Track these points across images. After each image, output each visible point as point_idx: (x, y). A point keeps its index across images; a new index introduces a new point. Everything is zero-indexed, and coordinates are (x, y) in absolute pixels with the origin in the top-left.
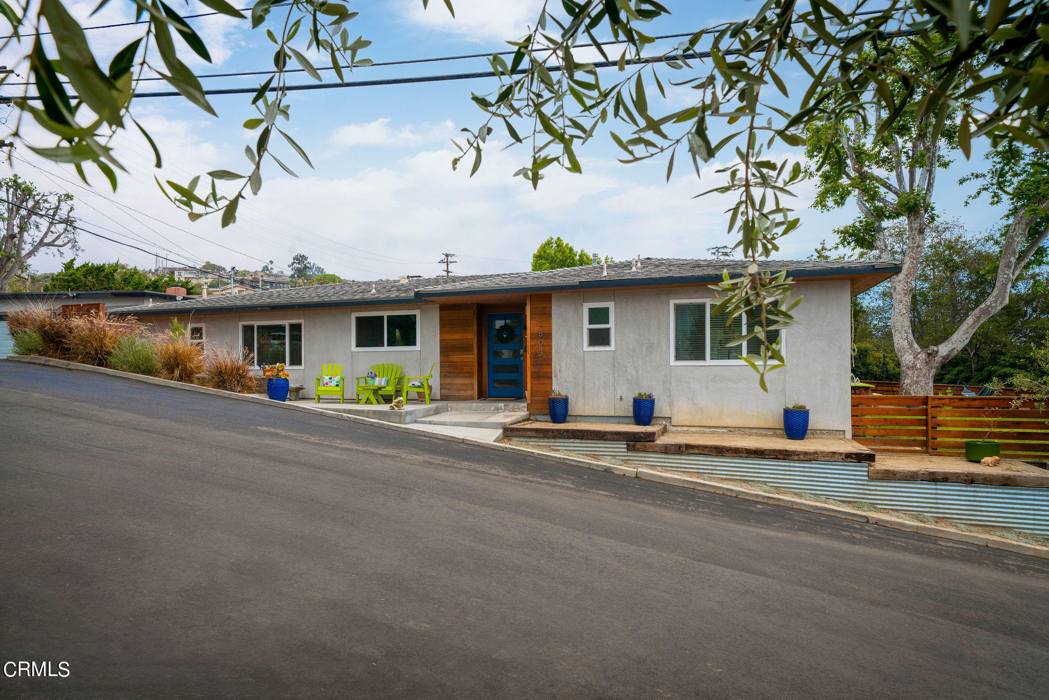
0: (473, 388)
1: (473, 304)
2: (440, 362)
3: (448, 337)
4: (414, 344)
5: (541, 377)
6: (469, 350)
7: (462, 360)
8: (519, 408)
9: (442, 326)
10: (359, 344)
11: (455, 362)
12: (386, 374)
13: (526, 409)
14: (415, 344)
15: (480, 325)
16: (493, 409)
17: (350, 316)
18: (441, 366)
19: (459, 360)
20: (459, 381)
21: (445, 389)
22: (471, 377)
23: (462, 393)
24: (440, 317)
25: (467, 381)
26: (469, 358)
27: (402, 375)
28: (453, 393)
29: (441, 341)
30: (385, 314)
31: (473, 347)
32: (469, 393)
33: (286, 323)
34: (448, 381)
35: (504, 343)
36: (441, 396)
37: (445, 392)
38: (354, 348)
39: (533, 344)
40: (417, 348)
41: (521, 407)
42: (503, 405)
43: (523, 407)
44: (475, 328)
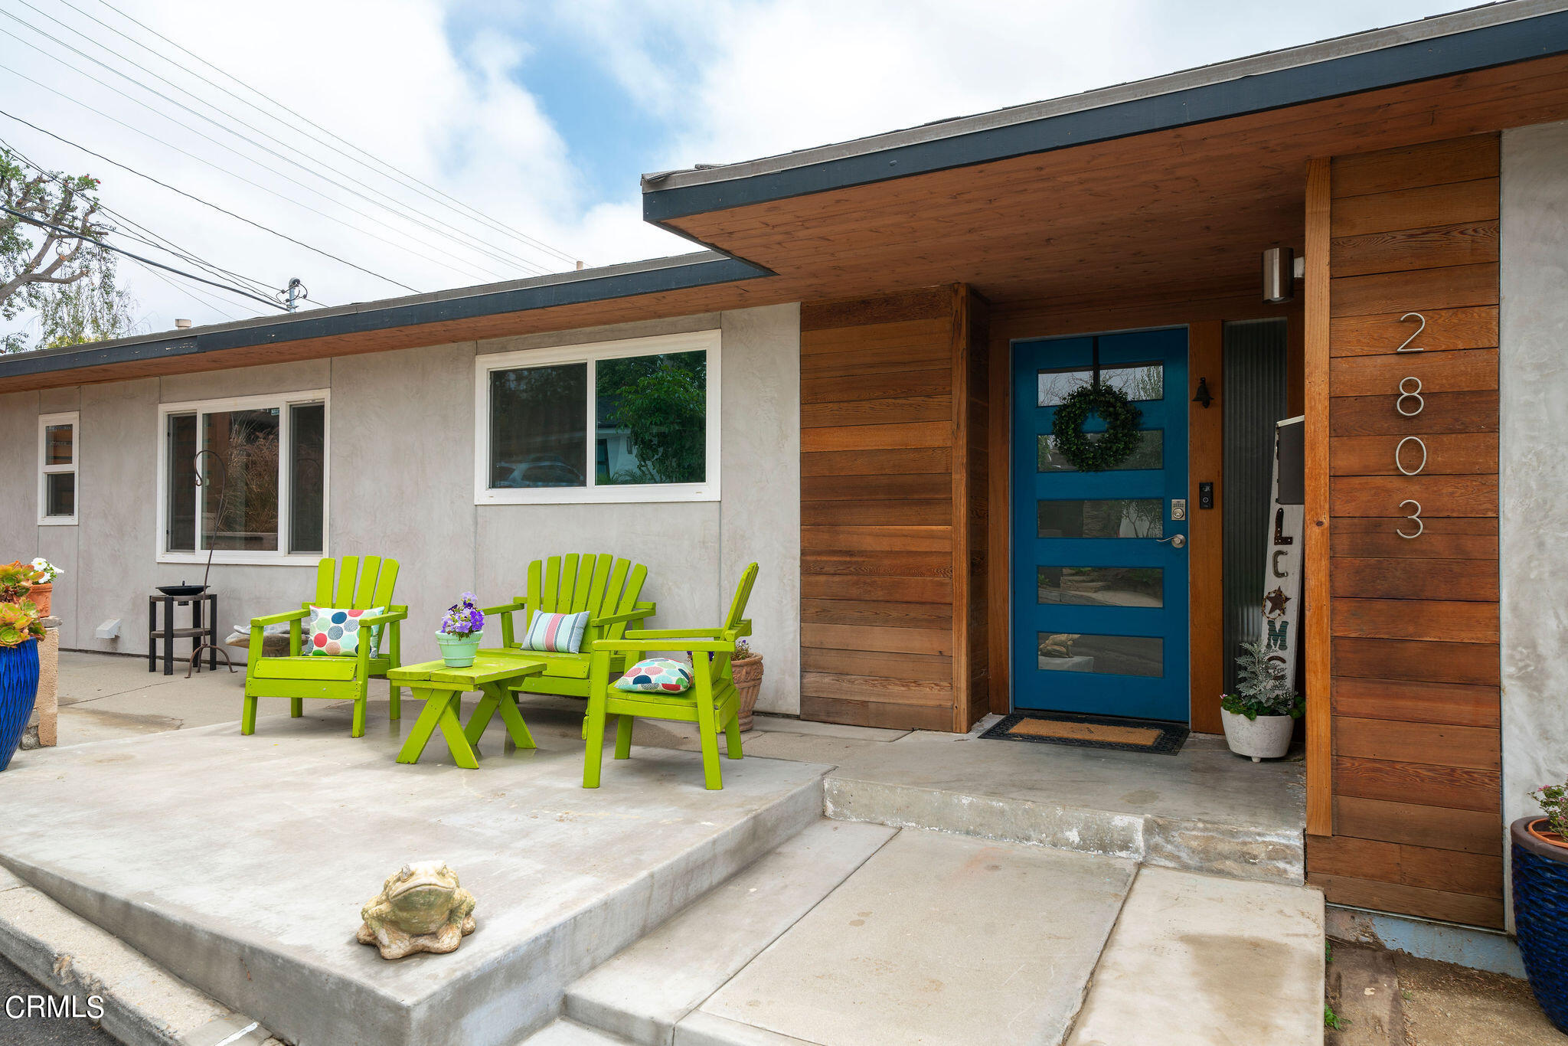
0: (949, 677)
1: (954, 288)
2: (803, 553)
3: (837, 440)
4: (695, 472)
5: (1414, 676)
6: (928, 502)
7: (898, 545)
8: (1246, 858)
9: (812, 395)
10: (499, 478)
11: (862, 553)
12: (580, 598)
13: (1296, 870)
14: (701, 478)
15: (979, 386)
16: (1073, 836)
17: (472, 364)
18: (806, 569)
19: (884, 545)
20: (883, 639)
21: (822, 670)
22: (941, 622)
23: (898, 696)
24: (802, 357)
25: (919, 641)
26: (931, 536)
27: (644, 606)
28: (856, 690)
29: (806, 458)
30: (590, 354)
31: (948, 487)
32: (928, 696)
33: (280, 402)
34: (837, 634)
35: (1097, 468)
36: (804, 700)
37: (824, 683)
38: (482, 493)
39: (1348, 462)
40: (709, 490)
41: (1260, 851)
42: (1138, 822)
43: (1280, 853)
44: (959, 396)
